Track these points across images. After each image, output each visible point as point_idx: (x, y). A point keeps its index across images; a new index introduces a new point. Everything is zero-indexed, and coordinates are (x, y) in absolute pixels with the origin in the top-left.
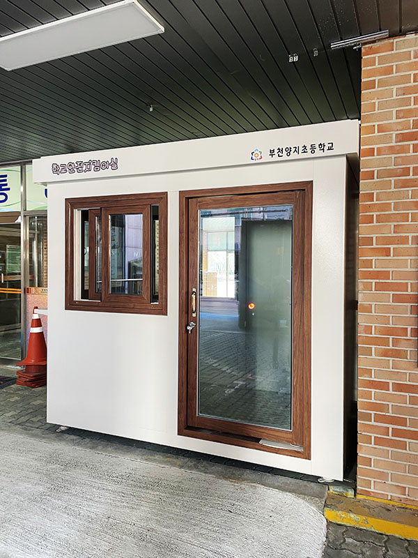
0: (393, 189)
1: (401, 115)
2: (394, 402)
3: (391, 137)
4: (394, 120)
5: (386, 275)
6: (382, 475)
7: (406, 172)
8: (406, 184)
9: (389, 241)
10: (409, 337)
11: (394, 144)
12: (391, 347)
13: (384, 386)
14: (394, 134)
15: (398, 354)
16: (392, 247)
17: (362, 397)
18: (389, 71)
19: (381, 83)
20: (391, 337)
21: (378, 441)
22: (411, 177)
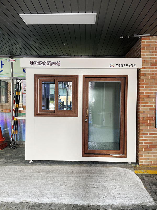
0: (149, 79)
1: (152, 58)
2: (149, 138)
3: (149, 64)
4: (150, 60)
5: (147, 103)
6: (146, 159)
7: (153, 74)
8: (153, 78)
9: (148, 93)
10: (153, 120)
11: (150, 66)
12: (149, 123)
13: (147, 134)
14: (150, 63)
15: (150, 125)
16: (149, 95)
17: (141, 138)
18: (149, 45)
19: (147, 49)
20: (149, 120)
21: (145, 150)
22: (154, 76)
